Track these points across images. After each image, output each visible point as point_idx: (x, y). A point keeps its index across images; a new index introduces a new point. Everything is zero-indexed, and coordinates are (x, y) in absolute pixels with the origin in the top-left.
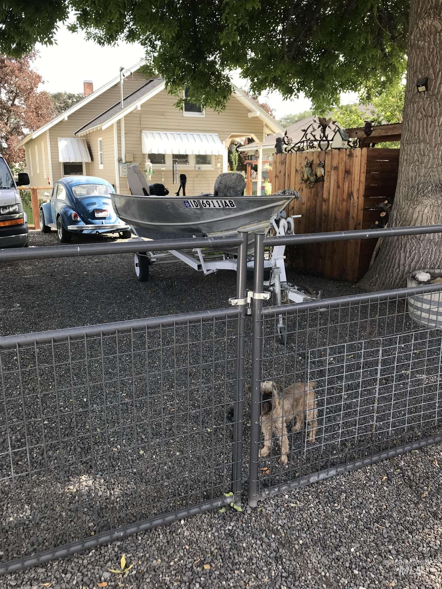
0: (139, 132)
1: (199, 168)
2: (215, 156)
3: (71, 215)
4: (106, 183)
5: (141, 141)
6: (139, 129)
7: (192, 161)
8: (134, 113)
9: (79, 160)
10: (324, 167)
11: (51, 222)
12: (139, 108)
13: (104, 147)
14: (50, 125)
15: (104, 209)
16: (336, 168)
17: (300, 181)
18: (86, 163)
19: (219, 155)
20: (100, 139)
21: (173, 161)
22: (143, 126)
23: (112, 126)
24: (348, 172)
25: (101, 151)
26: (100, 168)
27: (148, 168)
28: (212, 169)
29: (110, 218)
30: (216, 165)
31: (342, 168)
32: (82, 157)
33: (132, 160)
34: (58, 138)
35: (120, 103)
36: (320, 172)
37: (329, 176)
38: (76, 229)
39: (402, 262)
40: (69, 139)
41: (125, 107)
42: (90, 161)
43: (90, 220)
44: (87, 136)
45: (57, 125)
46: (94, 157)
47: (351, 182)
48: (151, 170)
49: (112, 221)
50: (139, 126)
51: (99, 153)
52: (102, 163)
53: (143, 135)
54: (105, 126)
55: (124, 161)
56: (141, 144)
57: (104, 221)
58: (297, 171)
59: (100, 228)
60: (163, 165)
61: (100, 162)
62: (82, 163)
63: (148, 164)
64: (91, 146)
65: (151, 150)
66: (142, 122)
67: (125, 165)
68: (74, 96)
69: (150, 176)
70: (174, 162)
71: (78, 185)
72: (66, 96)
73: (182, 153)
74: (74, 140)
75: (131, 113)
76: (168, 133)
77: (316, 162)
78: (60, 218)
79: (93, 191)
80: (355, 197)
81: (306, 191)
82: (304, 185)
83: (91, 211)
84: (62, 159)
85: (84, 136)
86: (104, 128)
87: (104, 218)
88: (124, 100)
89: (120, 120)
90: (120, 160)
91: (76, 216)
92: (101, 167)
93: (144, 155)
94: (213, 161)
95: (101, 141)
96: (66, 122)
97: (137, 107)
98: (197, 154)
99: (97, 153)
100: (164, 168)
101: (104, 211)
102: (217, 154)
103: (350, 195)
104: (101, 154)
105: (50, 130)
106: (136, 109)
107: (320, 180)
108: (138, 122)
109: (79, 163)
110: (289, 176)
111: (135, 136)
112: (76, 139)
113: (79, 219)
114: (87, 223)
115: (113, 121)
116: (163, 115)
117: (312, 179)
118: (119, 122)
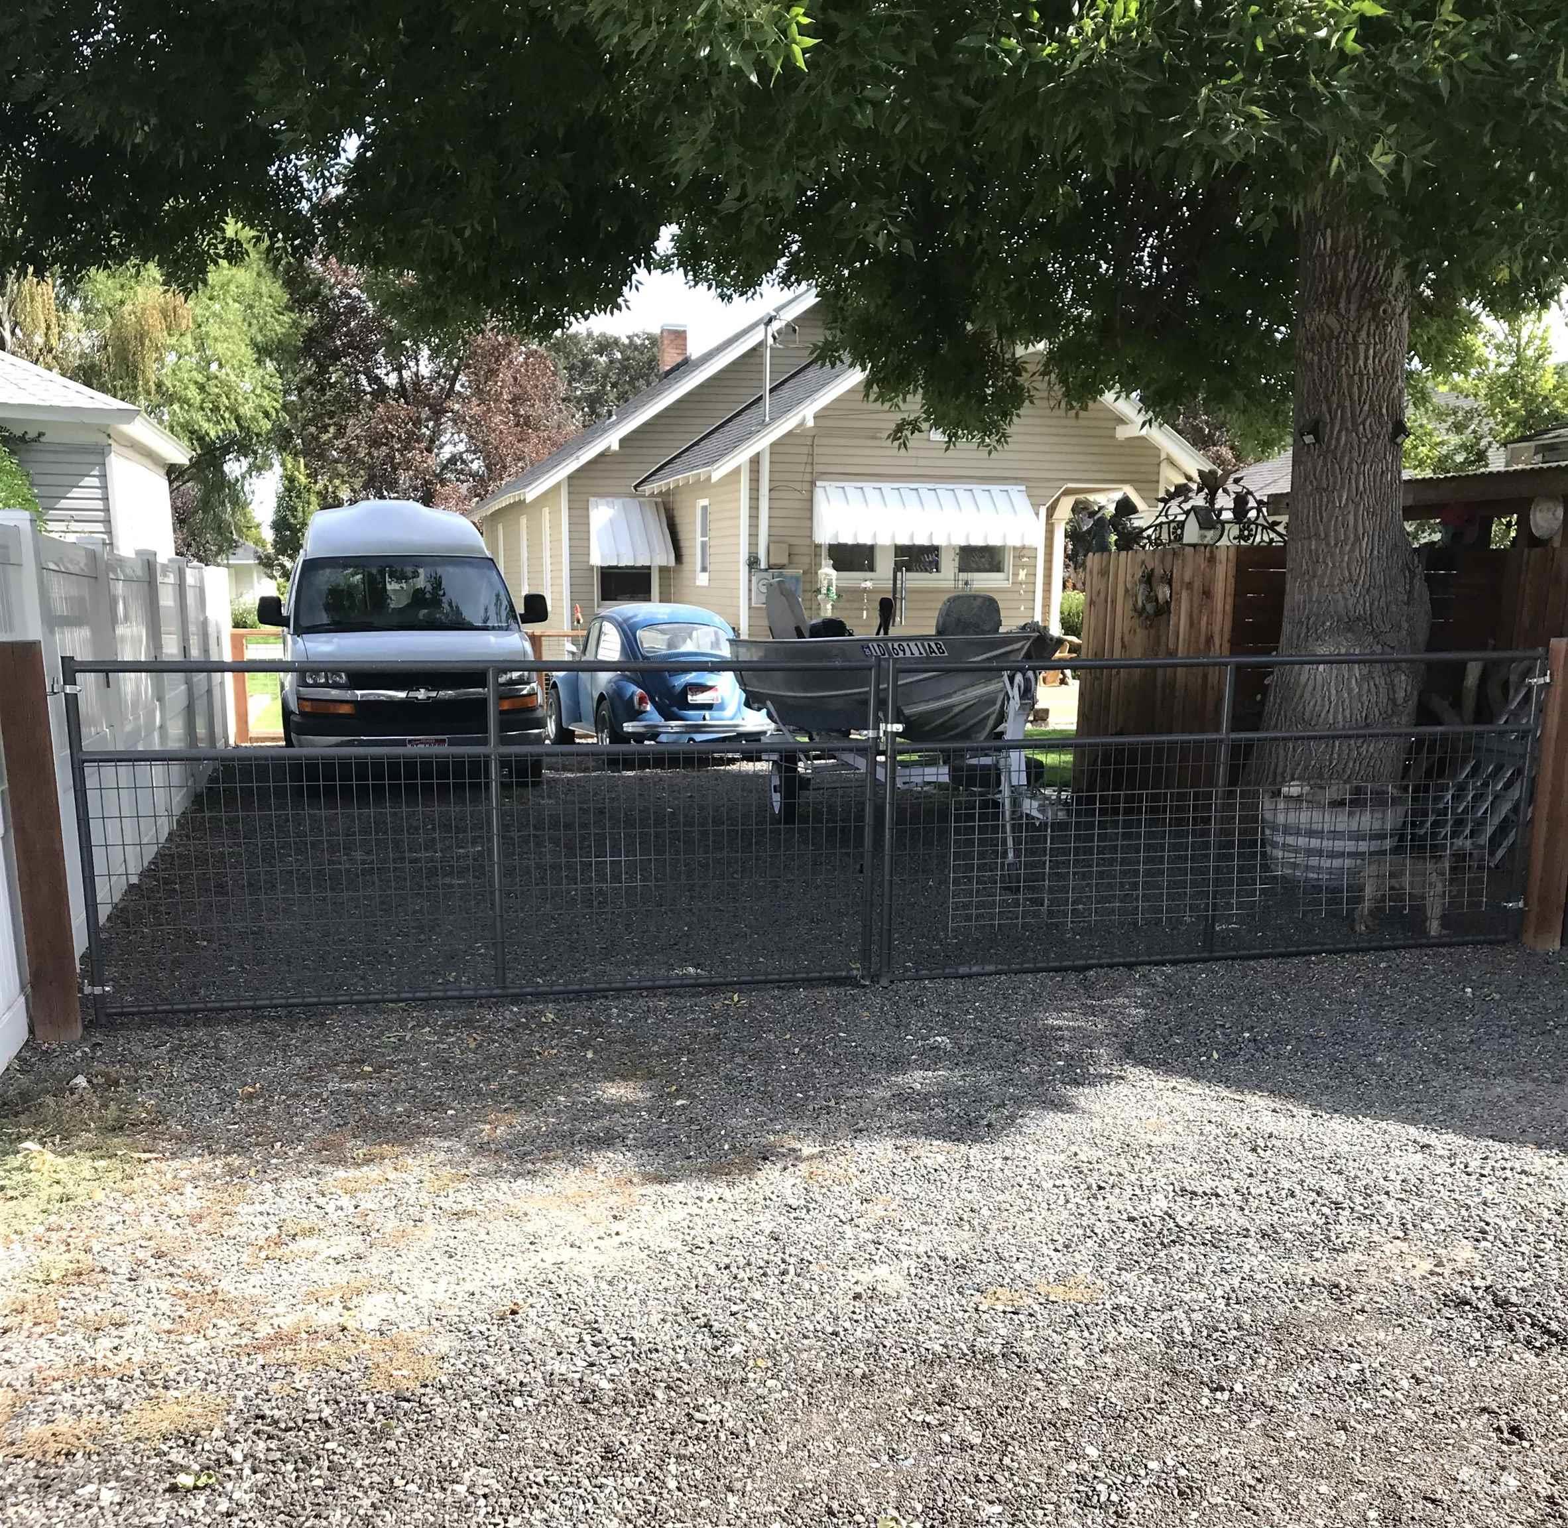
0: (807, 486)
1: (966, 583)
2: (1015, 548)
3: (631, 697)
4: (718, 620)
5: (811, 510)
6: (808, 477)
7: (949, 564)
8: (797, 435)
9: (642, 561)
10: (1170, 584)
11: (577, 718)
12: (810, 423)
13: (713, 526)
14: (572, 466)
15: (709, 683)
16: (1189, 586)
17: (1132, 613)
18: (663, 569)
19: (1024, 548)
20: (704, 502)
21: (896, 563)
22: (818, 468)
23: (737, 471)
24: (1207, 593)
25: (704, 534)
26: (698, 583)
27: (825, 583)
28: (1007, 585)
29: (721, 707)
30: (1016, 575)
31: (1197, 585)
32: (651, 551)
33: (785, 561)
34: (592, 499)
35: (760, 398)
36: (1163, 592)
37: (1179, 601)
38: (641, 730)
39: (1280, 770)
40: (618, 502)
41: (773, 420)
42: (672, 563)
43: (675, 709)
44: (668, 493)
45: (590, 463)
46: (686, 551)
47: (1212, 612)
48: (833, 589)
49: (728, 712)
50: (809, 469)
51: (699, 539)
52: (704, 569)
53: (819, 494)
54: (719, 472)
55: (763, 565)
56: (811, 519)
57: (707, 714)
58: (1127, 591)
59: (698, 729)
60: (869, 575)
61: (699, 567)
62: (649, 568)
63: (827, 572)
64: (678, 520)
65: (836, 536)
66: (816, 460)
67: (765, 575)
68: (616, 342)
69: (829, 606)
70: (898, 568)
71: (650, 625)
72: (590, 344)
73: (921, 540)
74: (633, 504)
75: (790, 434)
76: (886, 487)
77: (1159, 572)
78: (606, 704)
79: (684, 641)
80: (1217, 642)
81: (1141, 634)
82: (1136, 621)
83: (678, 689)
84: (597, 559)
85: (661, 494)
86: (715, 477)
87: (709, 707)
88: (771, 391)
89: (758, 454)
90: (753, 563)
91: (642, 700)
92: (702, 579)
93: (819, 546)
94: (1009, 561)
95: (704, 508)
96: (615, 454)
97: (804, 419)
98: (963, 543)
99: (693, 540)
100: (869, 584)
101: (710, 688)
102: (1018, 544)
103: (1209, 639)
104: (704, 544)
105: (570, 477)
106: (802, 424)
107: (1163, 610)
108: (804, 459)
109: (643, 567)
110: (1114, 601)
111: (798, 495)
112: (636, 501)
113: (649, 707)
114: (668, 717)
115: (741, 457)
116: (874, 438)
117: (1150, 608)
118: (755, 461)
